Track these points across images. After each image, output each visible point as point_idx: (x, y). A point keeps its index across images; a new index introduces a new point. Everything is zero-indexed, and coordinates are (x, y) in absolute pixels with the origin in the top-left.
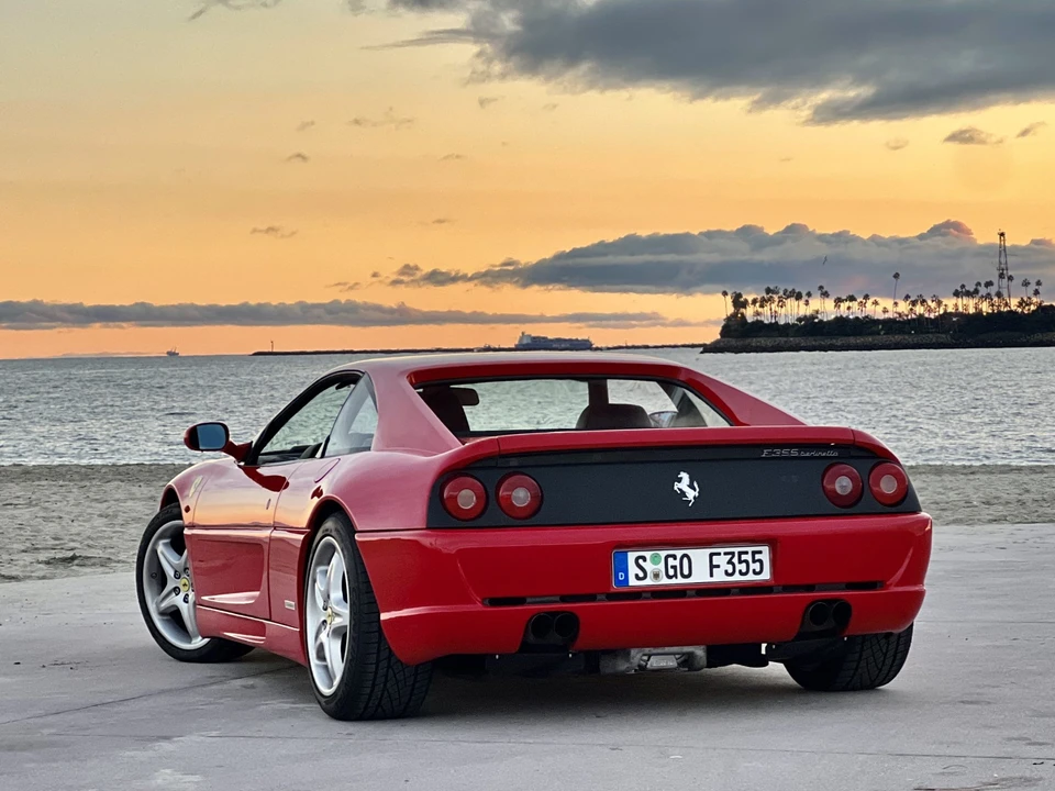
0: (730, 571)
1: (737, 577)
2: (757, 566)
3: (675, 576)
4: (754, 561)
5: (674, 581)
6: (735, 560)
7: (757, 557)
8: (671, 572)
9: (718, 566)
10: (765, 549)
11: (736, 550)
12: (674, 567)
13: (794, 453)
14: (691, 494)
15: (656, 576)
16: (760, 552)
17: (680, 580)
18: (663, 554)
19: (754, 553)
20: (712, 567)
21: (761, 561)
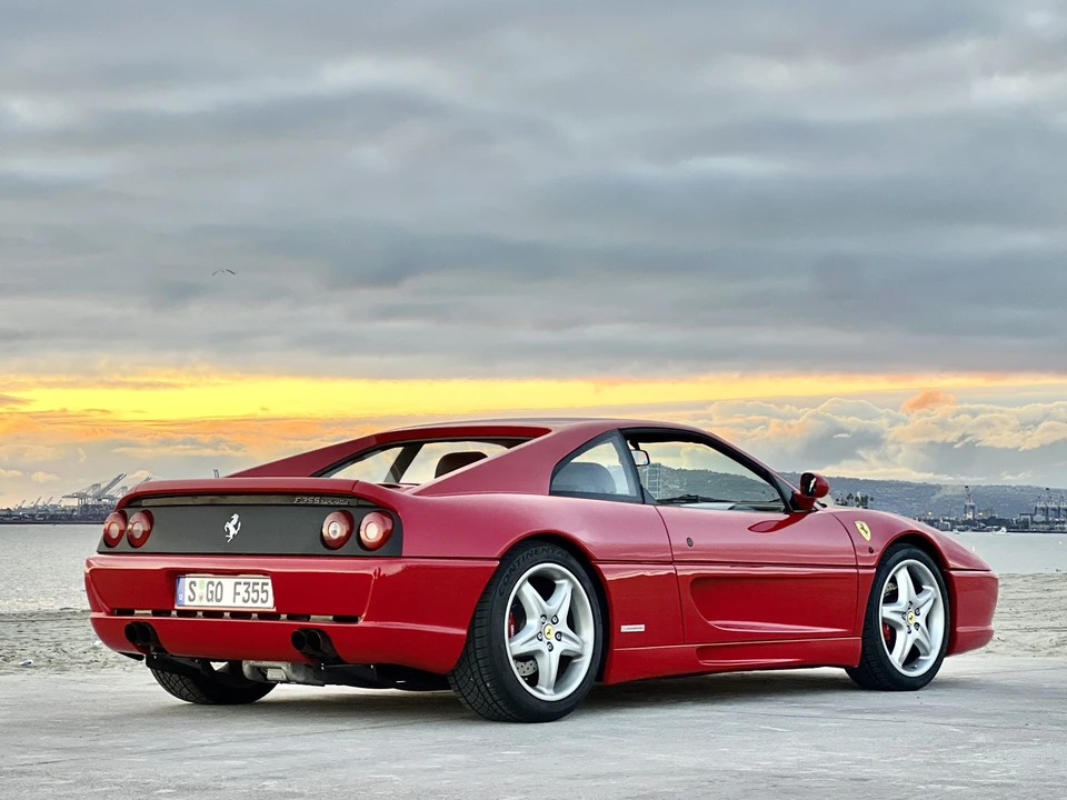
0: (246, 598)
1: (250, 604)
2: (263, 596)
3: (212, 599)
4: (263, 592)
5: (210, 604)
6: (250, 589)
7: (265, 587)
8: (210, 597)
9: (239, 594)
10: (269, 581)
11: (252, 581)
12: (212, 592)
13: (317, 501)
14: (233, 531)
15: (201, 598)
16: (267, 584)
17: (214, 603)
18: (207, 580)
19: (264, 584)
20: (236, 594)
21: (266, 591)
